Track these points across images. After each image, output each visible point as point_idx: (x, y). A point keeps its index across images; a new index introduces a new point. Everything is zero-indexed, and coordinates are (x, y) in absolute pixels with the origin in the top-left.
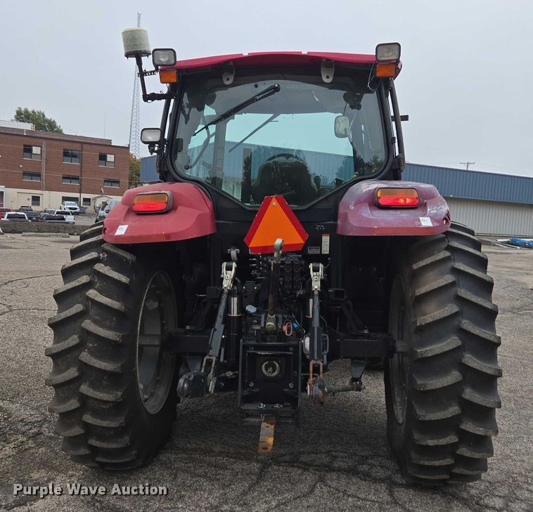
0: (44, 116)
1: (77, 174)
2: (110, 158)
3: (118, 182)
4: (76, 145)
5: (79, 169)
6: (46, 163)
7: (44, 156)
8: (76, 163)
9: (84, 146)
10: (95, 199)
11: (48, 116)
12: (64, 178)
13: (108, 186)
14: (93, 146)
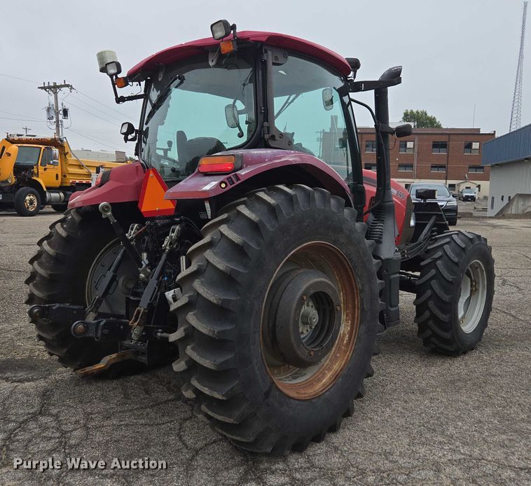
0: (426, 114)
1: (444, 163)
2: (476, 145)
3: (483, 168)
4: (444, 136)
5: (446, 158)
6: (418, 155)
7: (416, 148)
8: (443, 153)
9: (451, 137)
10: (459, 185)
11: (429, 115)
12: (432, 167)
13: (472, 172)
14: (460, 136)
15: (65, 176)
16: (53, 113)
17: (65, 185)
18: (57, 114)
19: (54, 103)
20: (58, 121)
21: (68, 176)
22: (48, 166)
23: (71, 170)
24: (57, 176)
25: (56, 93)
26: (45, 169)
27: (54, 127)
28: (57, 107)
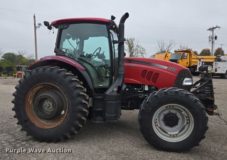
15: (191, 63)
16: (211, 39)
17: (191, 66)
18: (213, 39)
19: (212, 35)
20: (213, 41)
21: (192, 63)
22: (183, 59)
23: (193, 60)
24: (187, 63)
25: (213, 31)
26: (182, 61)
27: (211, 44)
28: (213, 36)
